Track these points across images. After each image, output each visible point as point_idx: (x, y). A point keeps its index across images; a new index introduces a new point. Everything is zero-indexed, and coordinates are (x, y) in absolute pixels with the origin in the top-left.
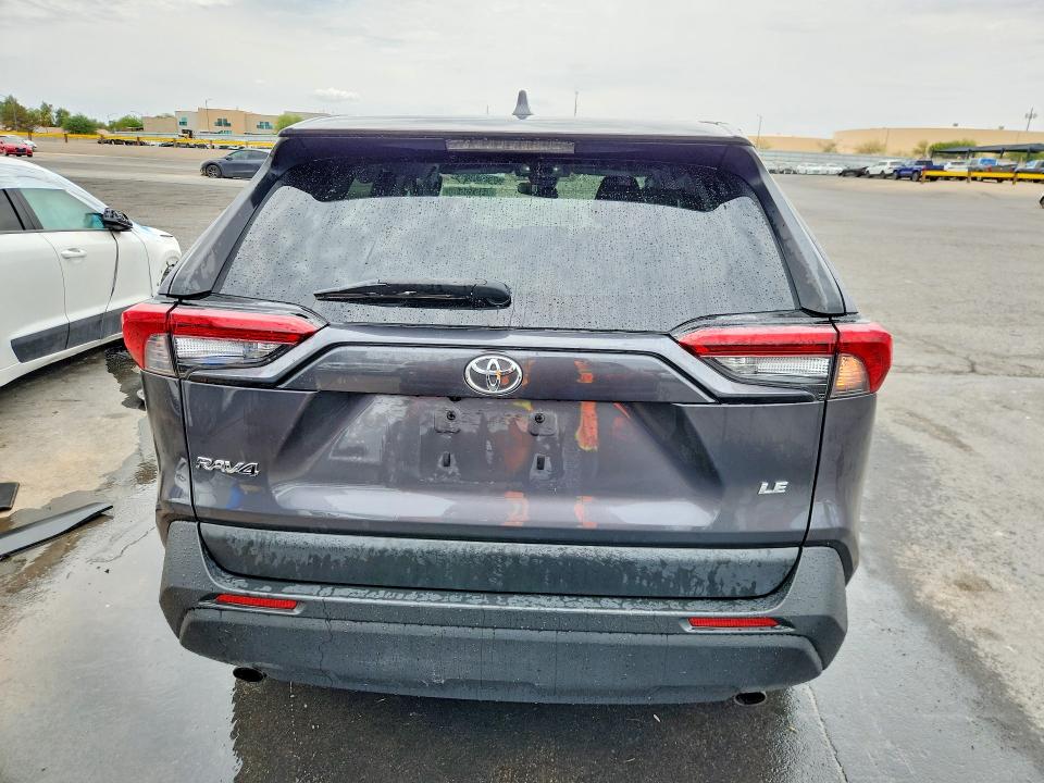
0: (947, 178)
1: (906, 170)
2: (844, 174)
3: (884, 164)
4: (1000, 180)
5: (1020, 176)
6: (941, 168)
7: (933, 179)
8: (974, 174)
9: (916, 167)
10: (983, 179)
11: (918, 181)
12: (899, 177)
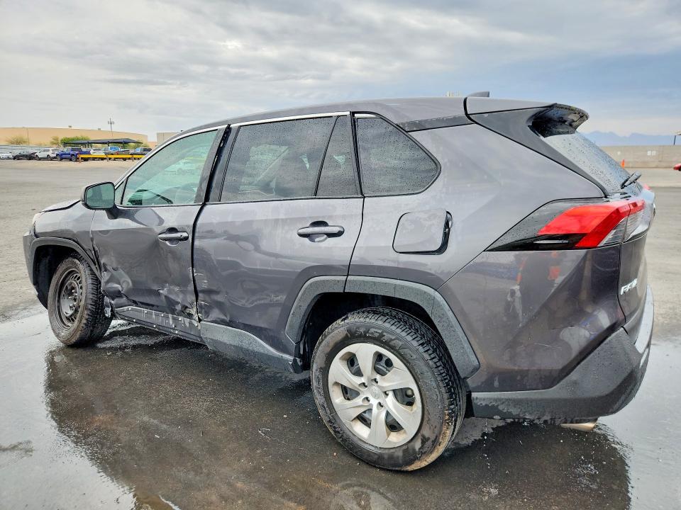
0: (94, 159)
1: (65, 154)
2: (16, 158)
3: (48, 151)
4: (125, 159)
5: (135, 156)
6: (88, 153)
7: (86, 160)
8: (110, 156)
9: (72, 152)
10: (115, 159)
11: (76, 161)
12: (61, 159)
